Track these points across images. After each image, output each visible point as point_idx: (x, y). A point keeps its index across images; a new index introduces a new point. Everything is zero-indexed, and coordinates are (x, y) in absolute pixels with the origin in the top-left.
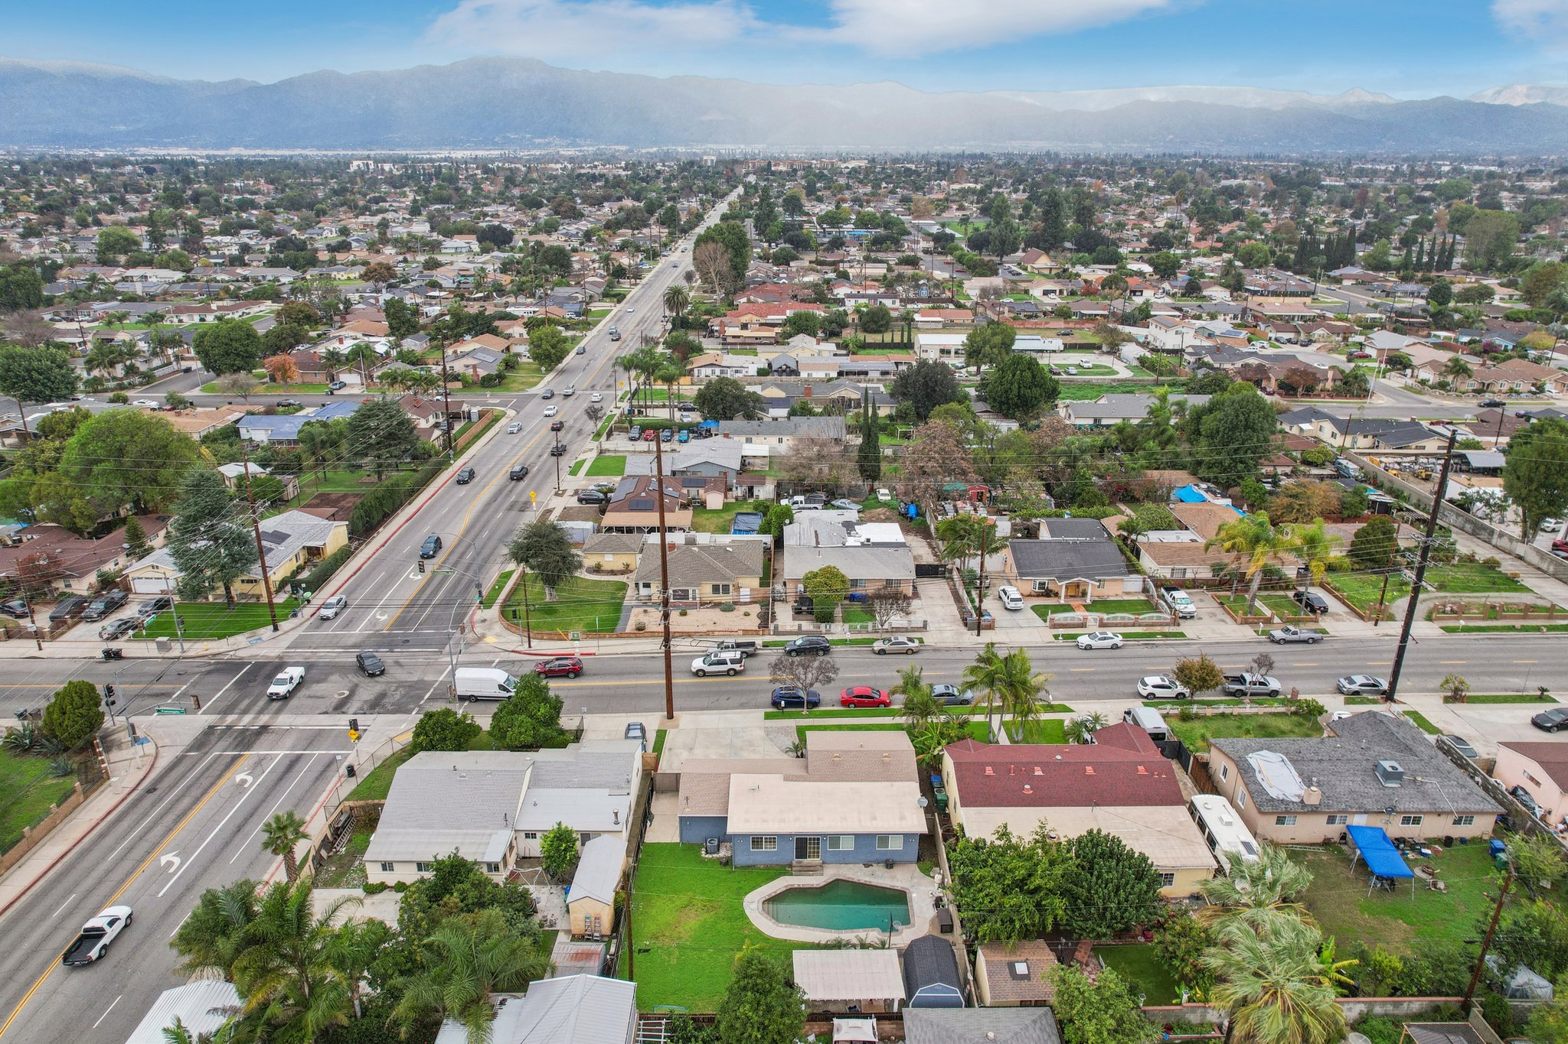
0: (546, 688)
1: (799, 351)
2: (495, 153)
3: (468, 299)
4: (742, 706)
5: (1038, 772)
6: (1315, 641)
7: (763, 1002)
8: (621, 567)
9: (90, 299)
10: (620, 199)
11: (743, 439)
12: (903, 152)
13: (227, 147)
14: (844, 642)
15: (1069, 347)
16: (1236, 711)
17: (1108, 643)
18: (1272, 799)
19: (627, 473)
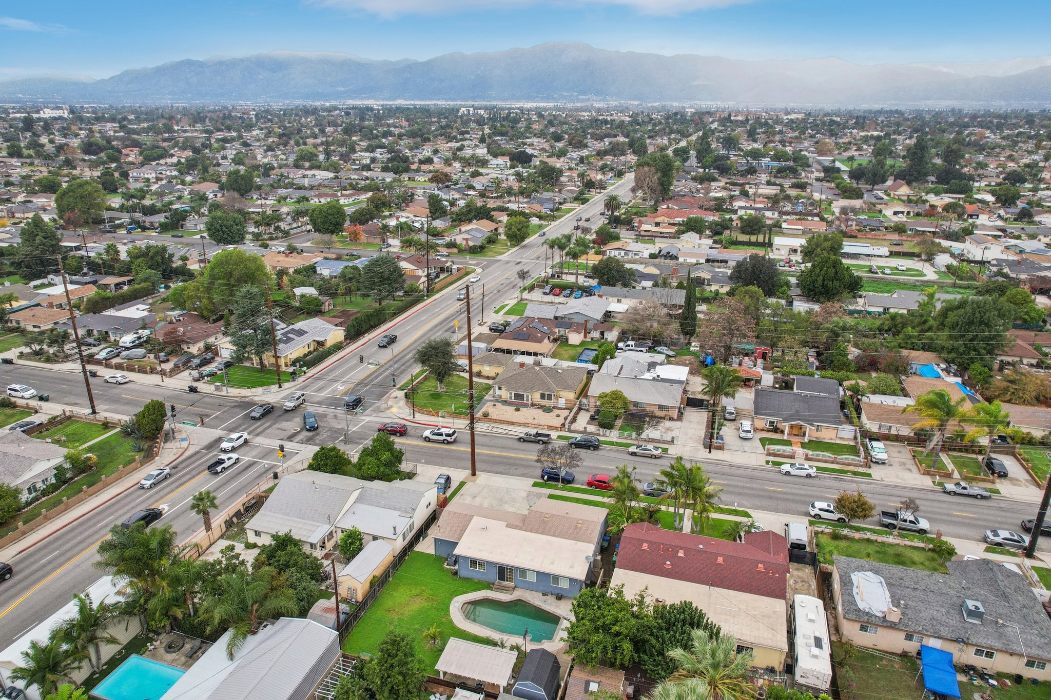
0: (393, 443)
1: (684, 244)
2: (551, 105)
3: (488, 197)
4: (523, 475)
5: (681, 554)
6: (983, 497)
7: (389, 661)
8: (493, 375)
9: (280, 187)
10: (615, 136)
11: (615, 299)
12: (834, 108)
13: (395, 99)
14: (612, 443)
15: (892, 254)
16: (880, 539)
17: (804, 473)
18: (859, 610)
19: (525, 315)
